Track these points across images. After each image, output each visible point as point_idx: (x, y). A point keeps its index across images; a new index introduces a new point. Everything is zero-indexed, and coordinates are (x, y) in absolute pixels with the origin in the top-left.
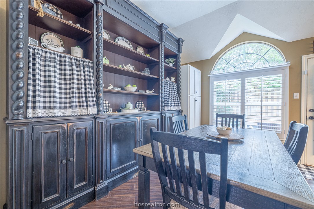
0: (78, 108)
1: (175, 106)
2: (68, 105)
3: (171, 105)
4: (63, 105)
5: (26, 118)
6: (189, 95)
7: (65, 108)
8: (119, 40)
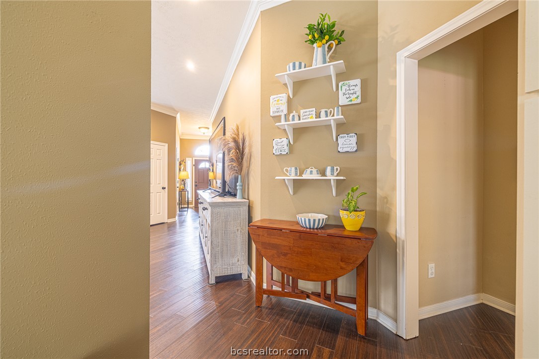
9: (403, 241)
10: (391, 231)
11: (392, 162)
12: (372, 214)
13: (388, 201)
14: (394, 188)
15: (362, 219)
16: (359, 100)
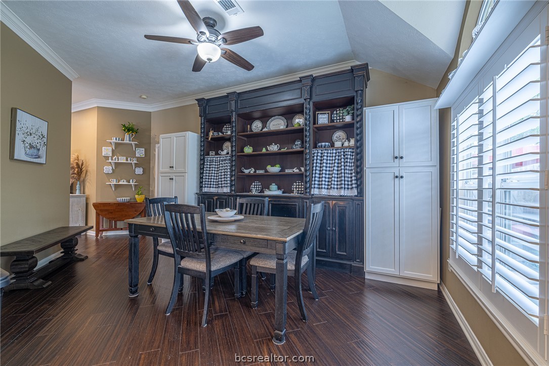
0: (222, 188)
3: (331, 188)
4: (216, 186)
5: (202, 192)
6: (365, 167)
8: (272, 121)
11: (154, 179)
13: (153, 192)
15: (144, 198)
16: (144, 156)
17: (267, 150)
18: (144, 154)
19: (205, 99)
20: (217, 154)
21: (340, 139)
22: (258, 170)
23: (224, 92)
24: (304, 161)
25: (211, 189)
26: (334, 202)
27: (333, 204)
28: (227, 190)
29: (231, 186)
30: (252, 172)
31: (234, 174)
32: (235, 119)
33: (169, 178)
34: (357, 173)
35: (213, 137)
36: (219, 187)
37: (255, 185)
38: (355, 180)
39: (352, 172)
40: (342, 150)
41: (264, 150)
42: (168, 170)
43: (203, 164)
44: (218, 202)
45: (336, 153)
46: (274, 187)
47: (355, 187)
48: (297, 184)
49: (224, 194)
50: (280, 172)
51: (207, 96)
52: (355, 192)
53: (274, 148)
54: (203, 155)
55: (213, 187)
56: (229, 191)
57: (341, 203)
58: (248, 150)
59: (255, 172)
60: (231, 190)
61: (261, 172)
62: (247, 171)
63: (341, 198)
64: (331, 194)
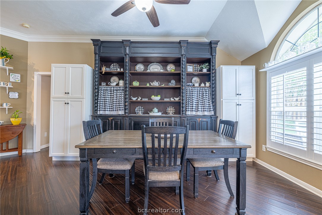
0: (116, 111)
1: (204, 111)
2: (112, 110)
3: (198, 110)
4: (110, 110)
5: (97, 114)
6: (222, 99)
7: (111, 111)
8: (151, 66)
9: (36, 125)
10: (32, 124)
11: (32, 103)
12: (24, 119)
13: (31, 115)
14: (33, 111)
15: (21, 120)
16: (20, 81)
17: (150, 85)
18: (20, 79)
19: (100, 40)
20: (107, 85)
21: (196, 82)
22: (143, 98)
23: (120, 39)
24: (181, 94)
25: (106, 112)
26: (200, 119)
27: (200, 120)
28: (121, 113)
29: (125, 109)
30: (139, 100)
31: (127, 100)
32: (128, 60)
33: (64, 102)
34: (213, 102)
35: (106, 71)
36: (113, 110)
37: (138, 109)
38: (212, 106)
39: (209, 101)
40: (204, 89)
41: (148, 85)
42: (63, 95)
43: (98, 92)
44: (113, 122)
45: (200, 90)
46: (156, 110)
47: (213, 110)
48: (170, 108)
49: (119, 116)
50: (159, 100)
51: (102, 39)
52: (213, 113)
53: (156, 84)
54: (98, 85)
55: (107, 110)
56: (123, 114)
57: (204, 120)
58: (136, 84)
59: (141, 99)
60: (125, 113)
61: (146, 100)
62: (134, 99)
63: (204, 116)
64: (198, 114)
